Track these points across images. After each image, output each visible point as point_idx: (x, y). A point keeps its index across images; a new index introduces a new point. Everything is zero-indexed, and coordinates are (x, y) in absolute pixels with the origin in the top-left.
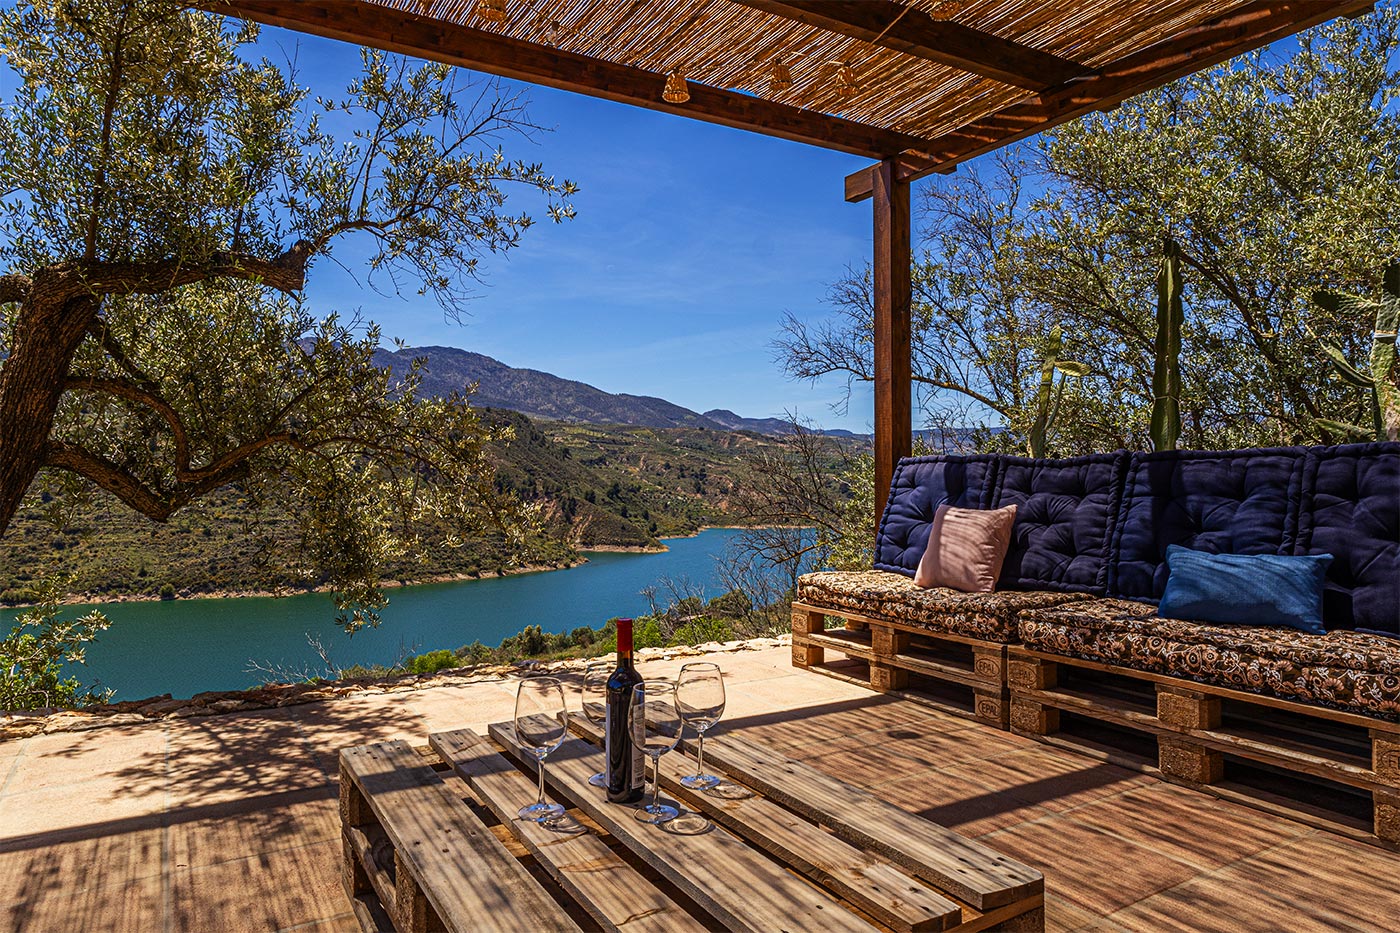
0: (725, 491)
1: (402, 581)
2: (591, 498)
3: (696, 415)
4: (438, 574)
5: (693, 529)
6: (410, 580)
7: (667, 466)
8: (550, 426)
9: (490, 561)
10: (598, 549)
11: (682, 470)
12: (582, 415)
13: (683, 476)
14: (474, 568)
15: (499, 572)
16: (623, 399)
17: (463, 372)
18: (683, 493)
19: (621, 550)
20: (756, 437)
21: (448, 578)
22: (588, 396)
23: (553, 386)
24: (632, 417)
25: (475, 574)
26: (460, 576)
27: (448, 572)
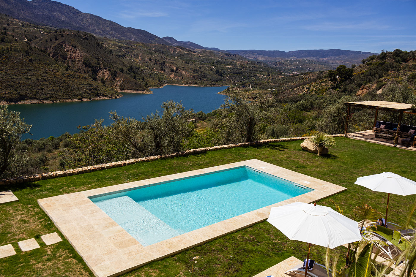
0: (172, 70)
1: (52, 101)
2: (122, 71)
3: (159, 38)
4: (66, 99)
5: (161, 85)
6: (55, 101)
7: (150, 59)
8: (102, 40)
9: (86, 94)
10: (126, 91)
11: (156, 61)
12: (113, 35)
13: (156, 64)
14: (80, 97)
15: (90, 99)
16: (130, 30)
17: (62, 13)
18: (156, 70)
19: (135, 92)
20: (183, 49)
21: (70, 101)
22: (115, 27)
23: (101, 22)
24: (134, 38)
25: (81, 99)
26: (75, 100)
27: (70, 98)
